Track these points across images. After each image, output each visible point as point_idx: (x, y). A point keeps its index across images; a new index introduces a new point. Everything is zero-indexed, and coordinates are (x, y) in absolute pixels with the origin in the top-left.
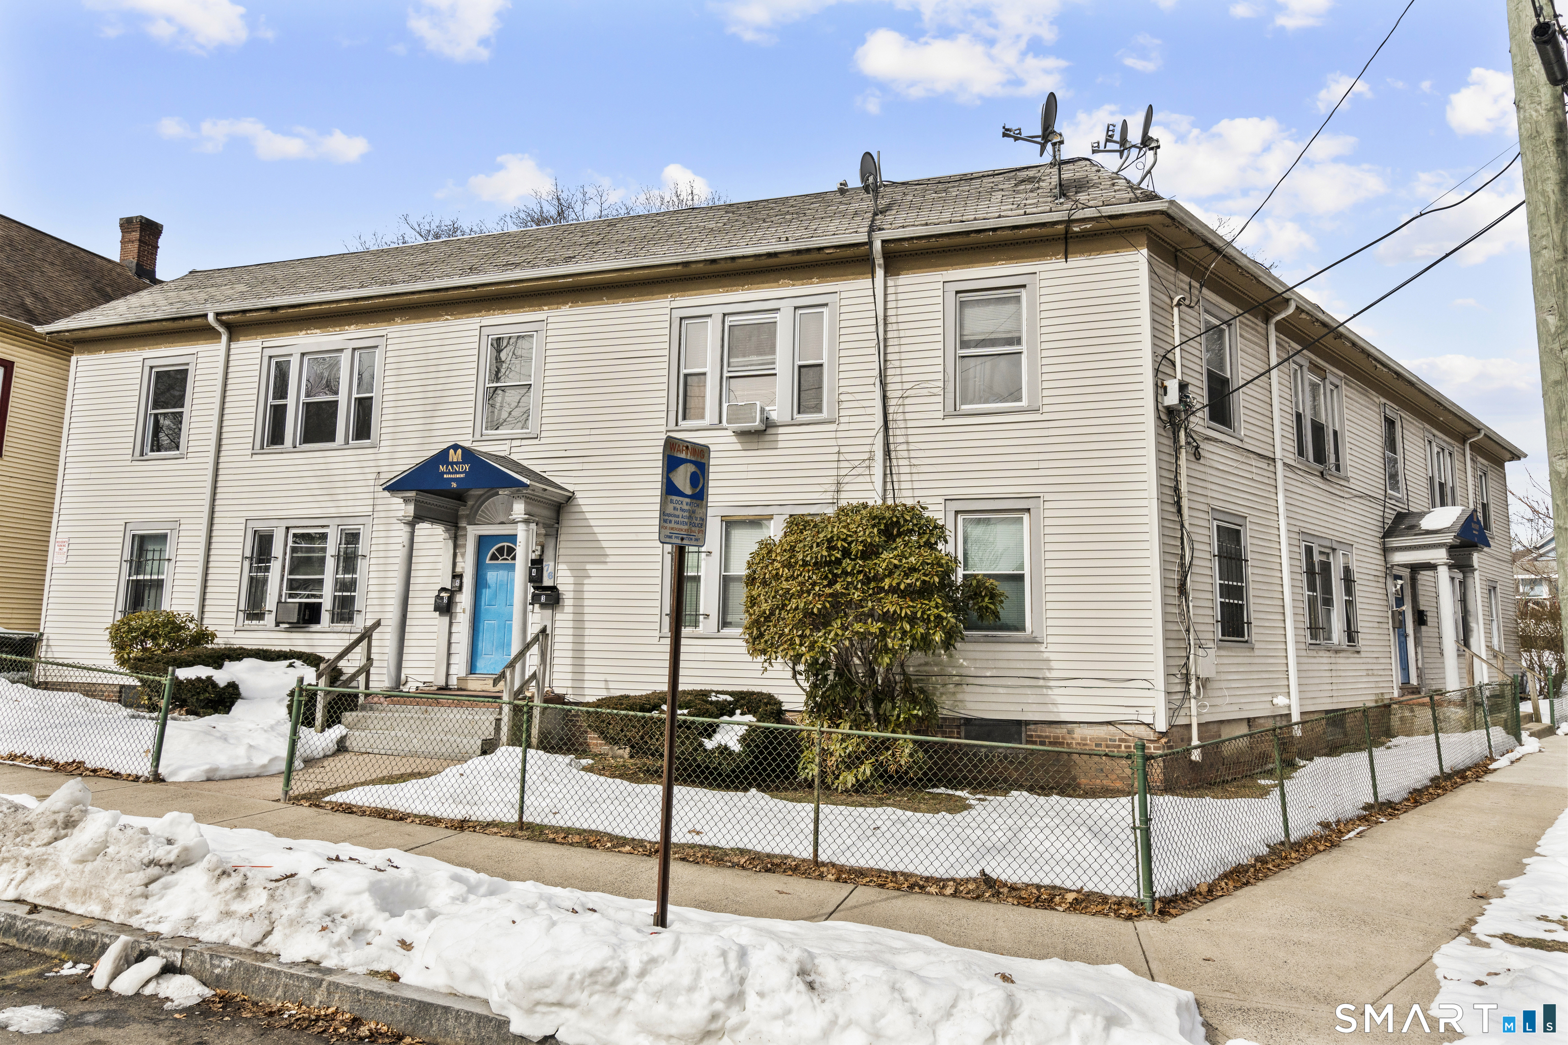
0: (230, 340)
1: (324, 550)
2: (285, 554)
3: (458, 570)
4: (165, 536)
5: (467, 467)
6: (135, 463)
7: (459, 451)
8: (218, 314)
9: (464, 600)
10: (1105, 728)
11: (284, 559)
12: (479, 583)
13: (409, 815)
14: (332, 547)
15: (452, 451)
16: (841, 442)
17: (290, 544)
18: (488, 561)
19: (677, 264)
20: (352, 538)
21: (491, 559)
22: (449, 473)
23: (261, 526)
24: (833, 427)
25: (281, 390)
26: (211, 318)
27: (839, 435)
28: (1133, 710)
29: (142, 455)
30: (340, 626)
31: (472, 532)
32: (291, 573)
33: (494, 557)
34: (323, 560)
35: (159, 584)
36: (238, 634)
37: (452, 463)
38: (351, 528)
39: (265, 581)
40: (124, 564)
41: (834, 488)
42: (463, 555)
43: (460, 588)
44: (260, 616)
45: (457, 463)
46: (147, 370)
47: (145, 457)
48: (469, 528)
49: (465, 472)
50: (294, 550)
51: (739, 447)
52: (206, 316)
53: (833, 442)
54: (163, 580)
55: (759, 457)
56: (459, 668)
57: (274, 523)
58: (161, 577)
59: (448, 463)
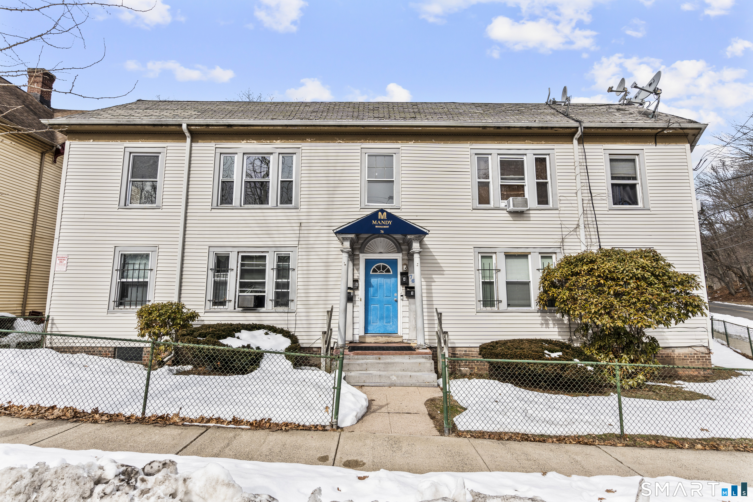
0: (192, 141)
1: (265, 265)
2: (237, 267)
3: (356, 277)
4: (147, 256)
5: (390, 222)
6: (120, 210)
7: (385, 213)
8: (188, 125)
9: (360, 294)
10: (687, 349)
11: (237, 270)
12: (368, 285)
14: (270, 264)
15: (380, 213)
16: (562, 219)
17: (240, 261)
18: (371, 273)
19: (479, 127)
20: (284, 259)
21: (373, 272)
22: (379, 225)
23: (220, 251)
24: (557, 212)
25: (228, 172)
26: (184, 127)
27: (561, 215)
28: (699, 341)
29: (125, 205)
30: (279, 309)
31: (363, 257)
32: (241, 279)
33: (374, 271)
34: (263, 271)
35: (145, 285)
36: (207, 314)
37: (381, 220)
38: (283, 252)
39: (225, 283)
40: (115, 272)
41: (561, 240)
42: (358, 269)
43: (357, 288)
44: (223, 303)
45: (383, 220)
46: (127, 154)
47: (127, 207)
48: (361, 255)
49: (389, 225)
50: (242, 265)
51: (511, 219)
52: (181, 125)
53: (558, 219)
54: (147, 282)
55: (520, 224)
56: (359, 330)
57: (230, 249)
58: (146, 280)
59: (378, 220)
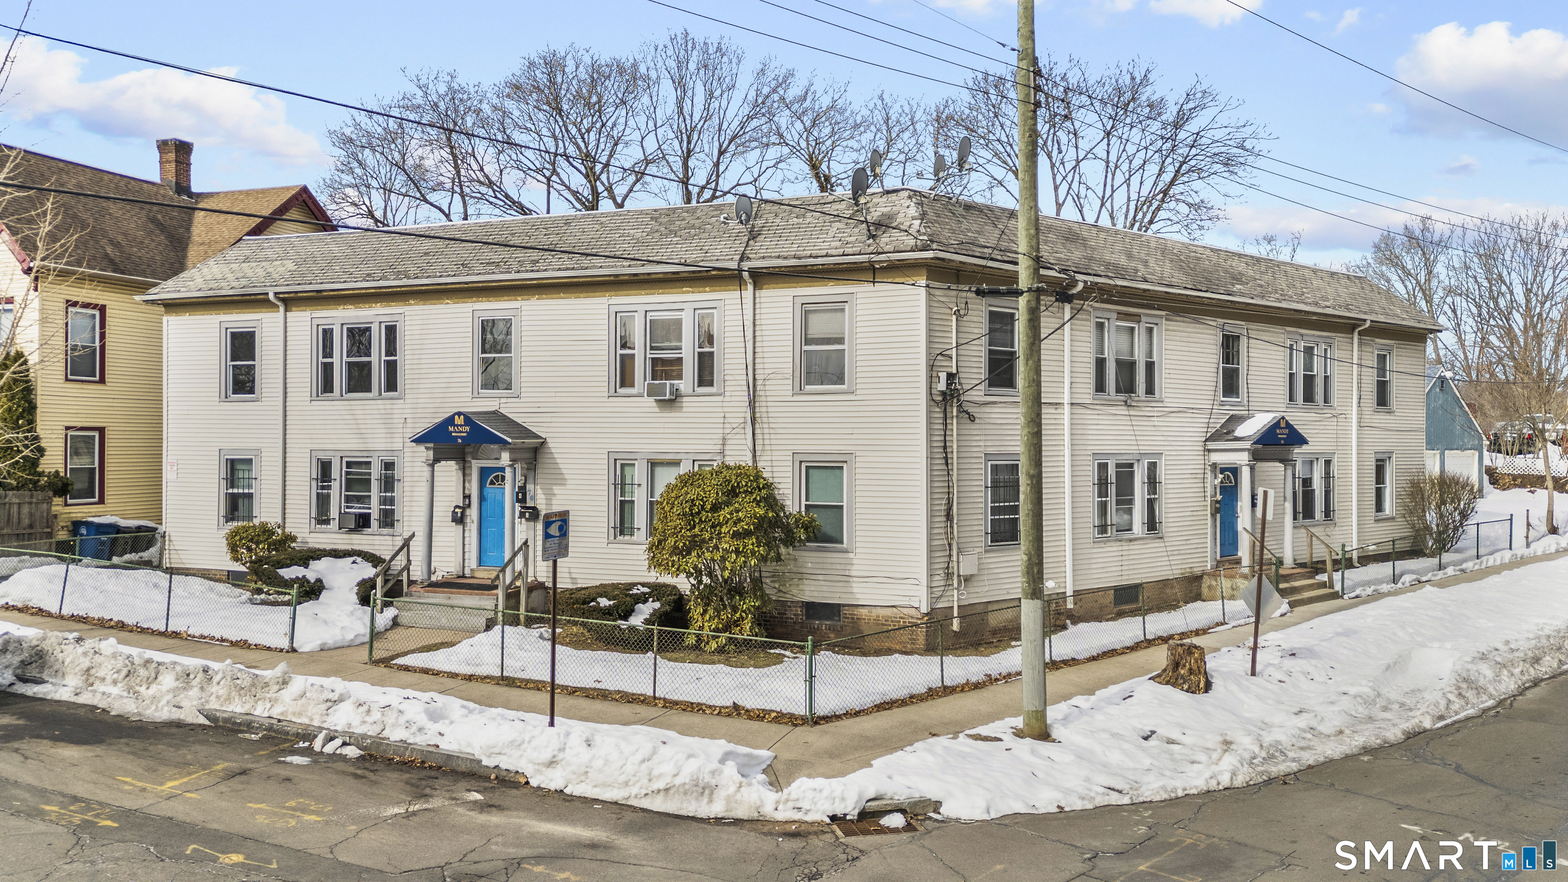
0: (286, 311)
1: (370, 474)
2: (341, 476)
3: (467, 492)
4: (251, 460)
5: (468, 428)
6: (222, 403)
7: (462, 417)
8: (276, 293)
9: (473, 513)
10: (890, 609)
11: (341, 480)
12: (483, 501)
13: (441, 672)
14: (376, 472)
15: (456, 417)
16: (726, 410)
17: (344, 469)
18: (488, 486)
19: (610, 275)
20: (389, 466)
21: (490, 484)
22: (456, 432)
23: (323, 456)
24: (720, 398)
25: (328, 351)
26: (271, 296)
27: (725, 404)
28: (907, 598)
29: (226, 397)
30: (385, 531)
31: (476, 465)
32: (346, 491)
33: (492, 483)
34: (368, 481)
35: (250, 496)
36: (312, 535)
37: (457, 426)
38: (388, 459)
39: (329, 495)
40: (222, 481)
41: (721, 442)
42: (470, 482)
43: (469, 506)
44: (327, 522)
45: (461, 426)
46: (223, 331)
47: (229, 399)
48: (474, 462)
50: (347, 473)
51: (657, 410)
52: (267, 294)
53: (720, 410)
54: (252, 493)
55: (670, 417)
56: (472, 562)
57: (332, 453)
58: (251, 491)
59: (455, 425)
